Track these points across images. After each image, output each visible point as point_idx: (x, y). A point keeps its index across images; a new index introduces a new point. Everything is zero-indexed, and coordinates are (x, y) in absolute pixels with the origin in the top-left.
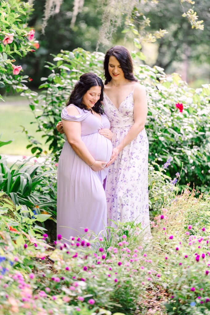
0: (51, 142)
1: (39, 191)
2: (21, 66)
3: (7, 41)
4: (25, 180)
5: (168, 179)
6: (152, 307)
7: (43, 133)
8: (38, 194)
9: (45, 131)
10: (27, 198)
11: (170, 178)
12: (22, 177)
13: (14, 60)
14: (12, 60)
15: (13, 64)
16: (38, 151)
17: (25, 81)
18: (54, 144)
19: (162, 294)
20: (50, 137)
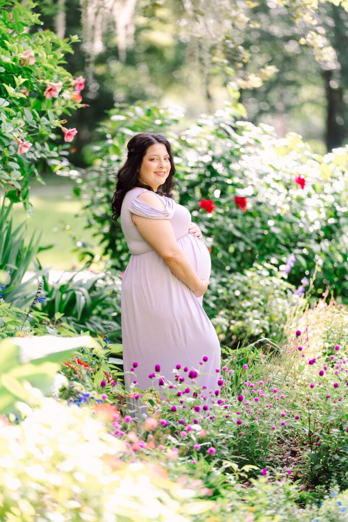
0: (106, 243)
1: (99, 314)
2: (75, 129)
3: (51, 94)
4: (83, 298)
5: (290, 290)
6: (286, 465)
7: (94, 230)
8: (99, 319)
9: (97, 227)
10: (84, 324)
11: (293, 287)
12: (77, 292)
13: (65, 121)
14: (63, 121)
15: (63, 126)
16: (88, 258)
17: (66, 153)
18: (112, 246)
19: (297, 447)
20: (106, 236)
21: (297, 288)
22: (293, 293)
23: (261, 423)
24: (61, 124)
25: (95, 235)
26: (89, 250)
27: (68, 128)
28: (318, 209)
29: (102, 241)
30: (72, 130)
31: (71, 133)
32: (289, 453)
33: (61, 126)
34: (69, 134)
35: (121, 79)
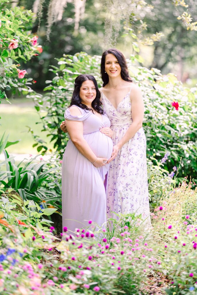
0: (55, 141)
1: (45, 186)
3: (13, 47)
4: (32, 177)
5: (166, 173)
6: (153, 293)
7: (47, 132)
8: (45, 190)
9: (49, 131)
10: (34, 194)
11: (168, 172)
12: (29, 174)
13: (19, 65)
14: (18, 65)
15: (17, 68)
16: (43, 149)
17: (30, 84)
18: (58, 143)
19: (162, 280)
20: (55, 136)
21: (170, 173)
22: (167, 175)
23: (137, 267)
24: (17, 67)
25: (48, 135)
26: (44, 144)
27: (21, 70)
28: (187, 122)
29: (52, 139)
30: (24, 71)
31: (23, 73)
32: (156, 284)
33: (16, 68)
34: (21, 74)
35: (87, 40)
